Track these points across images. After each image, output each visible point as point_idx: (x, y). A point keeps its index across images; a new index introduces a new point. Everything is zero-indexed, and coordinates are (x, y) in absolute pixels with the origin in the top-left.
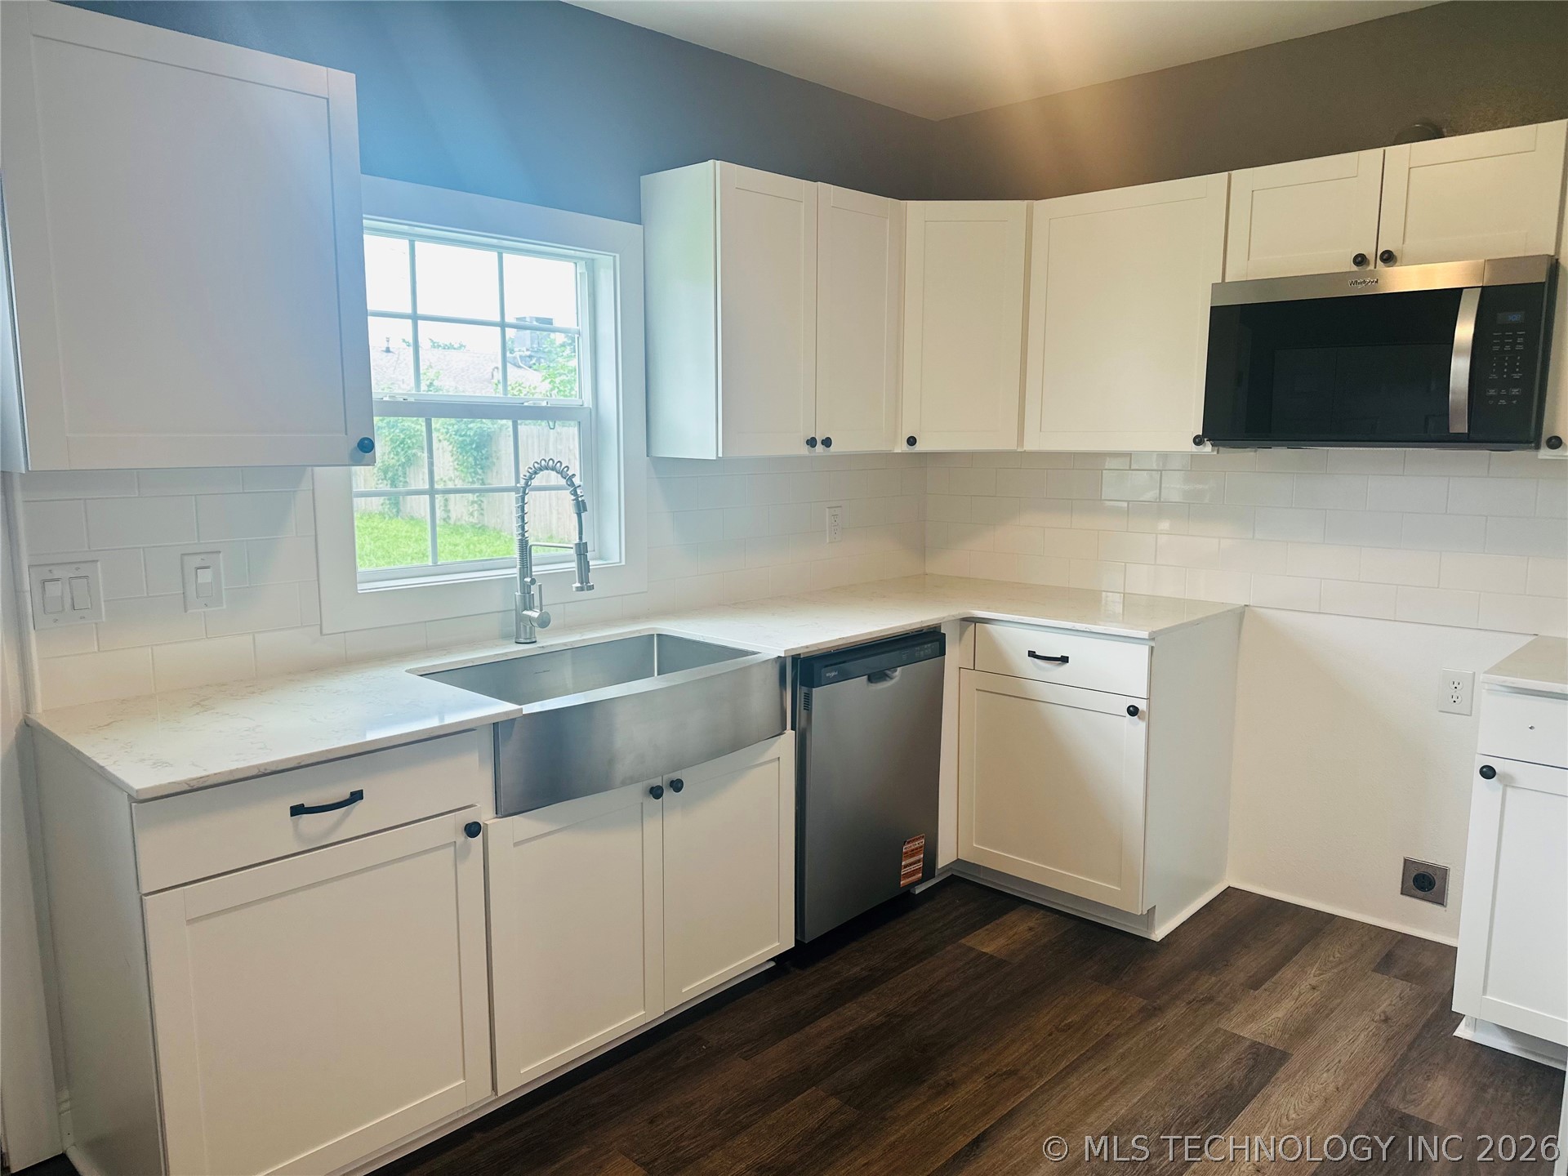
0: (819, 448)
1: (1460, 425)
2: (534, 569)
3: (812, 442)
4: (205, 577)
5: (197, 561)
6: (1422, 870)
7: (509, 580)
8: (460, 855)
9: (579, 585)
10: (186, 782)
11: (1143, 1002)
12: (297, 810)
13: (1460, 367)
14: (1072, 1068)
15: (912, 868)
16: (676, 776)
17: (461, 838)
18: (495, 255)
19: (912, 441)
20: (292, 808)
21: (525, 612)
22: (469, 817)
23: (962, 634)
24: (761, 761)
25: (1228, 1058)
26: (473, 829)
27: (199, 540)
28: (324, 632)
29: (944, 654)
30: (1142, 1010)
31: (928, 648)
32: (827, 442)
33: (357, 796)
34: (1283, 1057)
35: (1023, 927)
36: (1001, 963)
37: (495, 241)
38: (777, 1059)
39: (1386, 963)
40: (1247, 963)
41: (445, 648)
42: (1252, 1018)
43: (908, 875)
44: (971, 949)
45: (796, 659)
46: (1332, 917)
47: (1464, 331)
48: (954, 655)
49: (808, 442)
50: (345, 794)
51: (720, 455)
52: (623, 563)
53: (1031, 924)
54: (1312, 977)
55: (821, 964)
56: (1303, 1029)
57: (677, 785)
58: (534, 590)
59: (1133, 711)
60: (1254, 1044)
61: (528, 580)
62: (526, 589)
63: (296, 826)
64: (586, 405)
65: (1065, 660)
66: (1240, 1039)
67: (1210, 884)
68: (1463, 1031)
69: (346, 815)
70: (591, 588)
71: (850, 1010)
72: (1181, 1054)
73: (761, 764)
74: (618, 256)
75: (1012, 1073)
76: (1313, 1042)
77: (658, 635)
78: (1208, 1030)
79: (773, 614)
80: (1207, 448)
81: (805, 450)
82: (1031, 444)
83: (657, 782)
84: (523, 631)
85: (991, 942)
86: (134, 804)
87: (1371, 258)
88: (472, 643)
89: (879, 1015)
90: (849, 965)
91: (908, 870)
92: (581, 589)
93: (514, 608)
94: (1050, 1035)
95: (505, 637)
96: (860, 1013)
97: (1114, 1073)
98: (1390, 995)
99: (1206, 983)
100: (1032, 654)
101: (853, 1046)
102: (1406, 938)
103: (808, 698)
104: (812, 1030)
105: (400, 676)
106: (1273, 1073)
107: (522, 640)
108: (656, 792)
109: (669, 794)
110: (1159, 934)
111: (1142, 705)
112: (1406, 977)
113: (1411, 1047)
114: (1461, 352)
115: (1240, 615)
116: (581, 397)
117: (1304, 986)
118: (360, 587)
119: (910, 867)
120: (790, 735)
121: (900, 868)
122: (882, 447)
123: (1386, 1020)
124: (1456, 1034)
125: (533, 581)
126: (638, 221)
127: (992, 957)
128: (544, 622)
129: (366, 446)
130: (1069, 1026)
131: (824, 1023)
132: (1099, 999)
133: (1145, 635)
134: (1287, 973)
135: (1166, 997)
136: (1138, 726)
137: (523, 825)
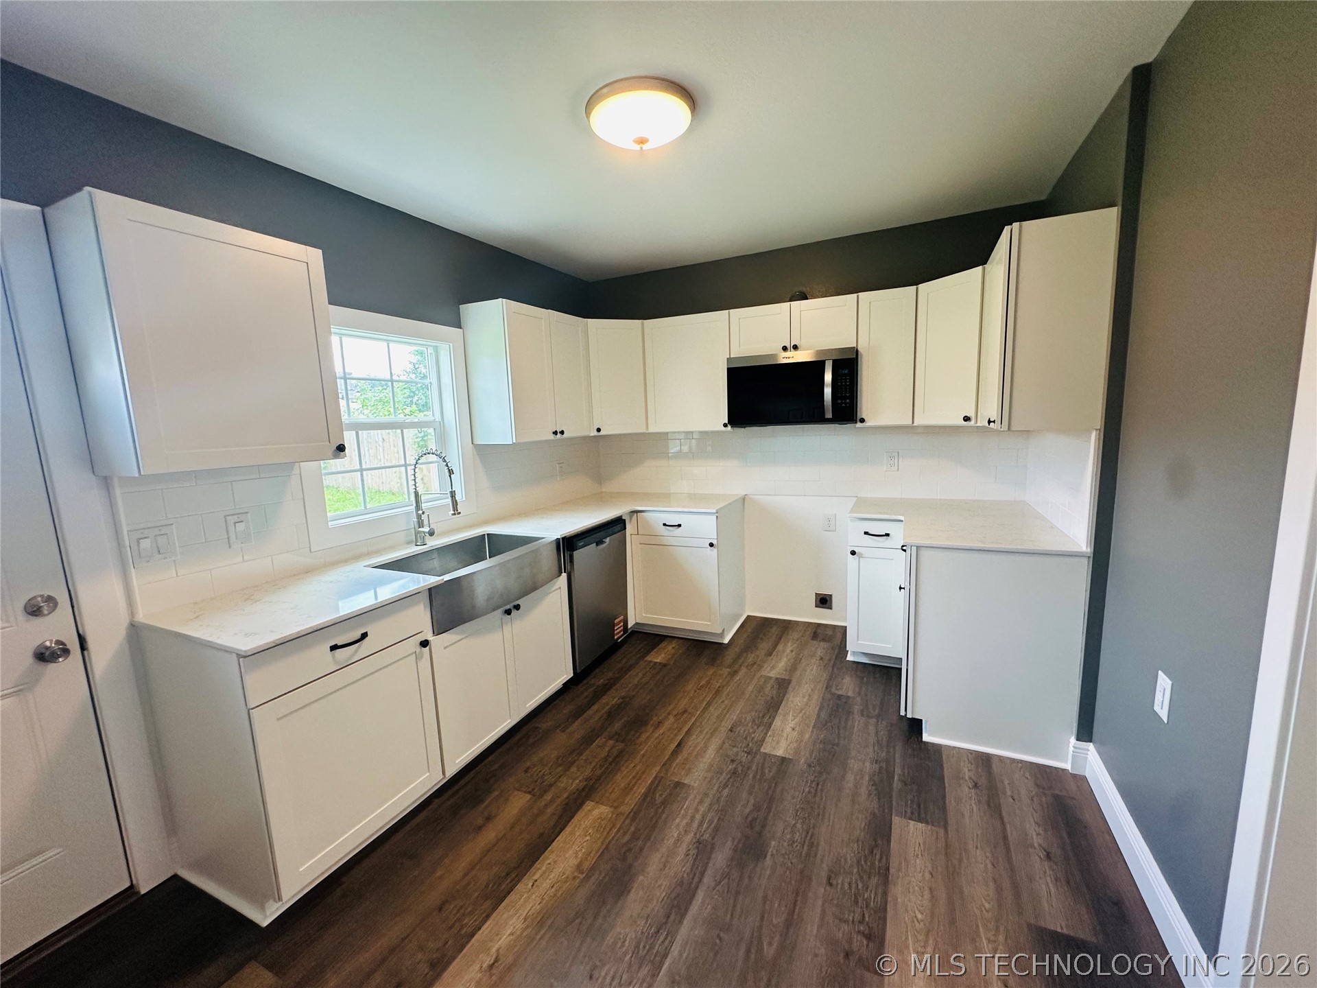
0: (559, 435)
1: (829, 415)
2: (423, 505)
3: (555, 433)
4: (241, 527)
5: (235, 518)
6: (822, 596)
7: (408, 513)
8: (418, 658)
9: (453, 512)
10: (273, 642)
11: (729, 670)
12: (334, 648)
13: (828, 391)
14: (709, 704)
15: (620, 630)
16: (516, 603)
17: (418, 649)
18: (386, 344)
19: (599, 430)
20: (331, 647)
21: (420, 529)
22: (421, 638)
23: (631, 519)
24: (553, 589)
25: (769, 686)
26: (425, 644)
27: (235, 506)
28: (312, 551)
29: (625, 528)
30: (729, 673)
31: (619, 527)
32: (562, 432)
33: (364, 636)
34: (789, 682)
35: (670, 647)
36: (665, 665)
37: (385, 337)
38: (578, 729)
39: (815, 636)
40: (764, 646)
41: (378, 552)
42: (773, 668)
43: (618, 633)
44: (650, 662)
45: (563, 538)
46: (790, 622)
47: (828, 377)
48: (630, 529)
49: (554, 433)
50: (357, 635)
51: (514, 441)
52: (464, 499)
53: (674, 646)
54: (790, 647)
55: (585, 681)
56: (793, 668)
57: (517, 607)
58: (424, 517)
59: (711, 545)
60: (777, 679)
61: (420, 512)
62: (419, 517)
63: (334, 656)
64: (437, 420)
65: (680, 526)
66: (771, 678)
67: (741, 615)
68: (850, 658)
69: (360, 646)
70: (460, 513)
71: (604, 700)
72: (750, 688)
73: (554, 591)
74: (451, 345)
75: (685, 711)
76: (798, 673)
77: (488, 534)
78: (758, 675)
79: (543, 518)
80: (729, 428)
81: (552, 437)
82: (651, 430)
83: (508, 607)
84: (419, 539)
85: (659, 656)
86: (241, 660)
87: (788, 347)
88: (392, 548)
89: (619, 699)
90: (598, 680)
91: (618, 631)
92: (453, 514)
93: (413, 526)
94: (695, 692)
95: (409, 543)
96: (611, 699)
97: (726, 702)
98: (820, 649)
99: (751, 658)
100: (664, 525)
101: (611, 716)
102: (819, 625)
103: (571, 557)
104: (590, 712)
105: (361, 570)
106: (787, 688)
107: (418, 544)
108: (508, 612)
109: (514, 612)
110: (726, 641)
111: (715, 542)
112: (824, 640)
113: (833, 667)
114: (827, 385)
115: (744, 499)
116: (433, 416)
117: (788, 651)
118: (330, 523)
119: (618, 629)
120: (564, 575)
121: (614, 630)
122: (585, 433)
123: (821, 659)
124: (848, 659)
125: (423, 513)
126: (459, 326)
127: (660, 663)
128: (431, 533)
129: (341, 448)
130: (702, 686)
131: (595, 708)
132: (710, 673)
133: (714, 511)
134: (780, 647)
135: (737, 666)
136: (714, 551)
137: (447, 637)
